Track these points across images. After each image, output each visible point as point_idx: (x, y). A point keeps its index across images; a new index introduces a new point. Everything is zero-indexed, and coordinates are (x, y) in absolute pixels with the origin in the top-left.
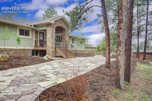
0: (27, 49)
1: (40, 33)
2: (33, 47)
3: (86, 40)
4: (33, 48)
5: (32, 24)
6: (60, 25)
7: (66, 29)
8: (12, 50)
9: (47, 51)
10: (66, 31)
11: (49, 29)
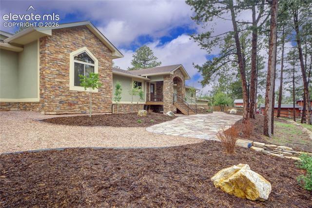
0: (140, 104)
1: (151, 84)
2: (144, 101)
3: (197, 91)
4: (145, 103)
5: (147, 75)
6: (177, 76)
7: (182, 80)
8: (128, 105)
9: (164, 107)
10: (183, 82)
11: (166, 81)
